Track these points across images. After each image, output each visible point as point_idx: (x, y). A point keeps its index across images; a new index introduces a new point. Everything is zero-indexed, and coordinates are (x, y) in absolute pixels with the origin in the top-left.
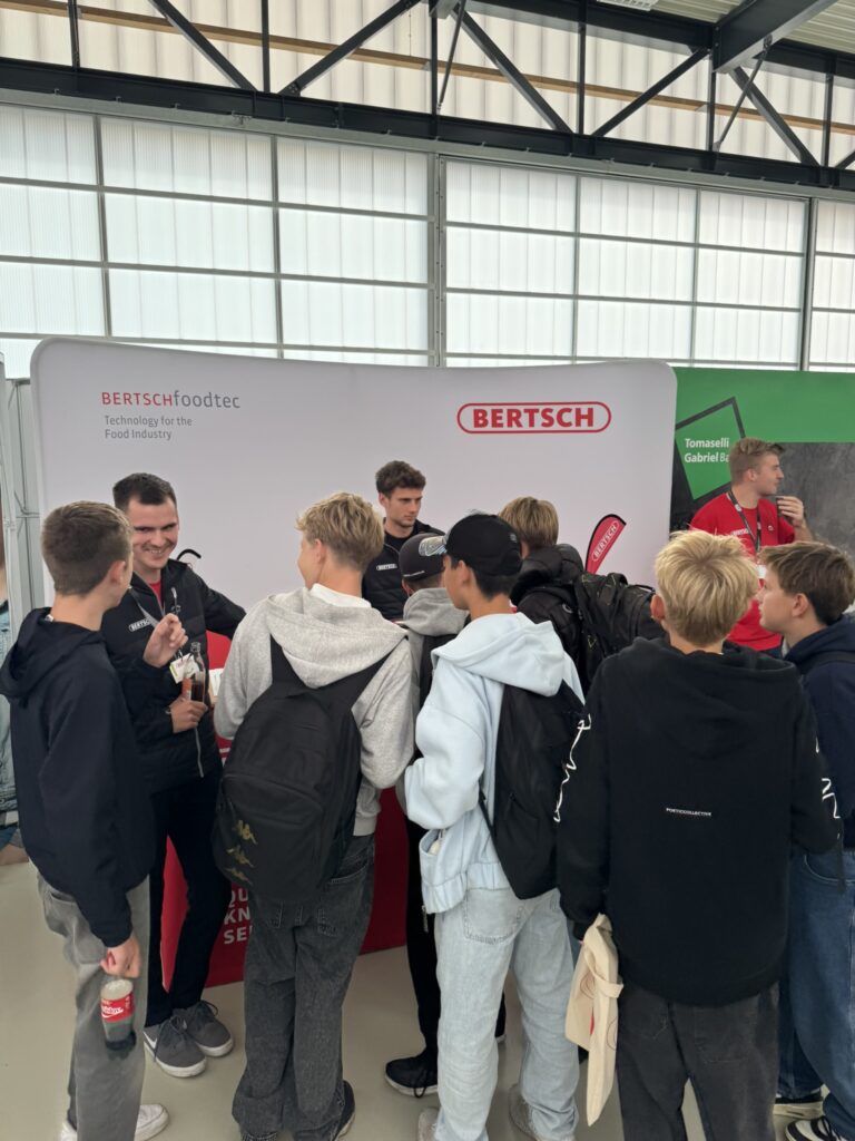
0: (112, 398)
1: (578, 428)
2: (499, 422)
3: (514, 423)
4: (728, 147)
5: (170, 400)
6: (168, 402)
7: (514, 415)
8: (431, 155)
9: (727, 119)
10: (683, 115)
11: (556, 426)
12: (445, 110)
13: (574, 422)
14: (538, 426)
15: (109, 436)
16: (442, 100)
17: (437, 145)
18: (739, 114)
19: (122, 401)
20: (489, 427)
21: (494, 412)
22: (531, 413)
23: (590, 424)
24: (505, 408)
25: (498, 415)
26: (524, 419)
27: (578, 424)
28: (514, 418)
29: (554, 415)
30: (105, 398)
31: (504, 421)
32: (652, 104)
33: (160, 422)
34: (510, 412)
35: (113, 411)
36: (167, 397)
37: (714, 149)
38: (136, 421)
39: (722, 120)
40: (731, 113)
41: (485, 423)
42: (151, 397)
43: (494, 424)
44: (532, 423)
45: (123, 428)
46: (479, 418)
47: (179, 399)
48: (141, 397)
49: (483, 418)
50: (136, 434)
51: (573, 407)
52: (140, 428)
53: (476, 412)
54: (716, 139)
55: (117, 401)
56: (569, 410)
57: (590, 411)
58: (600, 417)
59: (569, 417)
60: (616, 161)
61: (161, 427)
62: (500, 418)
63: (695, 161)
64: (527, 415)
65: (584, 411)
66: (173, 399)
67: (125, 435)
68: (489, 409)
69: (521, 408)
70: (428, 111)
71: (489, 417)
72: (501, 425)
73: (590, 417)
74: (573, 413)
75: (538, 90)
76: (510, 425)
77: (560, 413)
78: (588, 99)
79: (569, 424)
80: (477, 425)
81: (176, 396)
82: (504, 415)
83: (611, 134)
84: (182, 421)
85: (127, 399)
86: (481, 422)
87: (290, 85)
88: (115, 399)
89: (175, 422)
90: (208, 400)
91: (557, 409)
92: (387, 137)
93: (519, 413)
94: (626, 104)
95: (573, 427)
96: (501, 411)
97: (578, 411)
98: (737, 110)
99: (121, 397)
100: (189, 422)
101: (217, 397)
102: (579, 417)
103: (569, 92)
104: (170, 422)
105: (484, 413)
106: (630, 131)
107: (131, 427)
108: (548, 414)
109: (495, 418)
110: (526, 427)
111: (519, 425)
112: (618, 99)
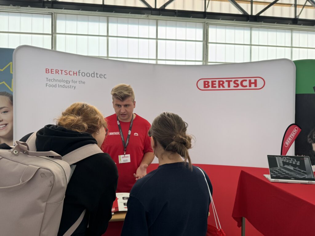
0: (50, 71)
1: (250, 88)
2: (214, 86)
3: (221, 86)
4: (302, 17)
5: (76, 74)
6: (75, 75)
7: (221, 83)
8: (204, 23)
9: (301, 9)
10: (286, 8)
11: (240, 87)
12: (208, 10)
13: (248, 85)
14: (232, 87)
15: (48, 86)
16: (207, 7)
17: (206, 20)
18: (305, 7)
19: (55, 72)
20: (210, 88)
21: (212, 82)
22: (229, 82)
23: (256, 86)
24: (217, 80)
25: (214, 83)
26: (226, 84)
27: (250, 86)
28: (221, 84)
29: (239, 83)
30: (47, 71)
31: (217, 85)
32: (274, 5)
33: (71, 82)
34: (219, 82)
35: (50, 76)
36: (75, 72)
37: (297, 17)
38: (60, 81)
39: (299, 9)
40: (302, 7)
41: (209, 86)
42: (68, 72)
43: (212, 87)
44: (229, 86)
45: (54, 83)
46: (206, 84)
47: (80, 74)
48: (63, 72)
49: (207, 84)
50: (59, 86)
51: (248, 79)
52: (62, 84)
53: (205, 82)
54: (297, 15)
55: (52, 72)
56: (246, 81)
57: (256, 81)
58: (260, 83)
59: (246, 83)
60: (264, 22)
61: (71, 84)
62: (215, 84)
63: (291, 22)
64: (227, 83)
65: (253, 81)
66: (78, 73)
67: (55, 86)
68: (210, 81)
69: (224, 80)
70: (203, 11)
71: (210, 84)
72: (215, 87)
73: (255, 83)
74: (248, 82)
75: (238, 3)
76: (219, 87)
77: (242, 82)
78: (254, 5)
79: (246, 86)
80: (205, 87)
81: (79, 72)
82: (217, 83)
83: (262, 15)
84: (81, 82)
85: (57, 72)
86: (207, 86)
87: (162, 6)
88: (51, 71)
89: (78, 82)
90: (93, 75)
91: (240, 80)
92: (191, 18)
93: (223, 82)
94: (266, 6)
95: (248, 88)
96: (215, 81)
97: (250, 81)
98: (304, 6)
99: (55, 71)
100: (84, 83)
101: (97, 74)
102: (250, 83)
103: (248, 3)
104: (76, 82)
105: (208, 82)
106: (268, 13)
107: (58, 83)
108: (236, 82)
109: (213, 84)
110: (226, 87)
111: (223, 87)
112: (264, 5)
